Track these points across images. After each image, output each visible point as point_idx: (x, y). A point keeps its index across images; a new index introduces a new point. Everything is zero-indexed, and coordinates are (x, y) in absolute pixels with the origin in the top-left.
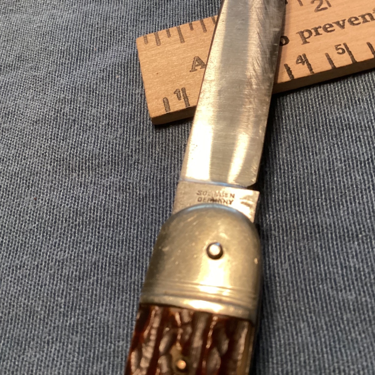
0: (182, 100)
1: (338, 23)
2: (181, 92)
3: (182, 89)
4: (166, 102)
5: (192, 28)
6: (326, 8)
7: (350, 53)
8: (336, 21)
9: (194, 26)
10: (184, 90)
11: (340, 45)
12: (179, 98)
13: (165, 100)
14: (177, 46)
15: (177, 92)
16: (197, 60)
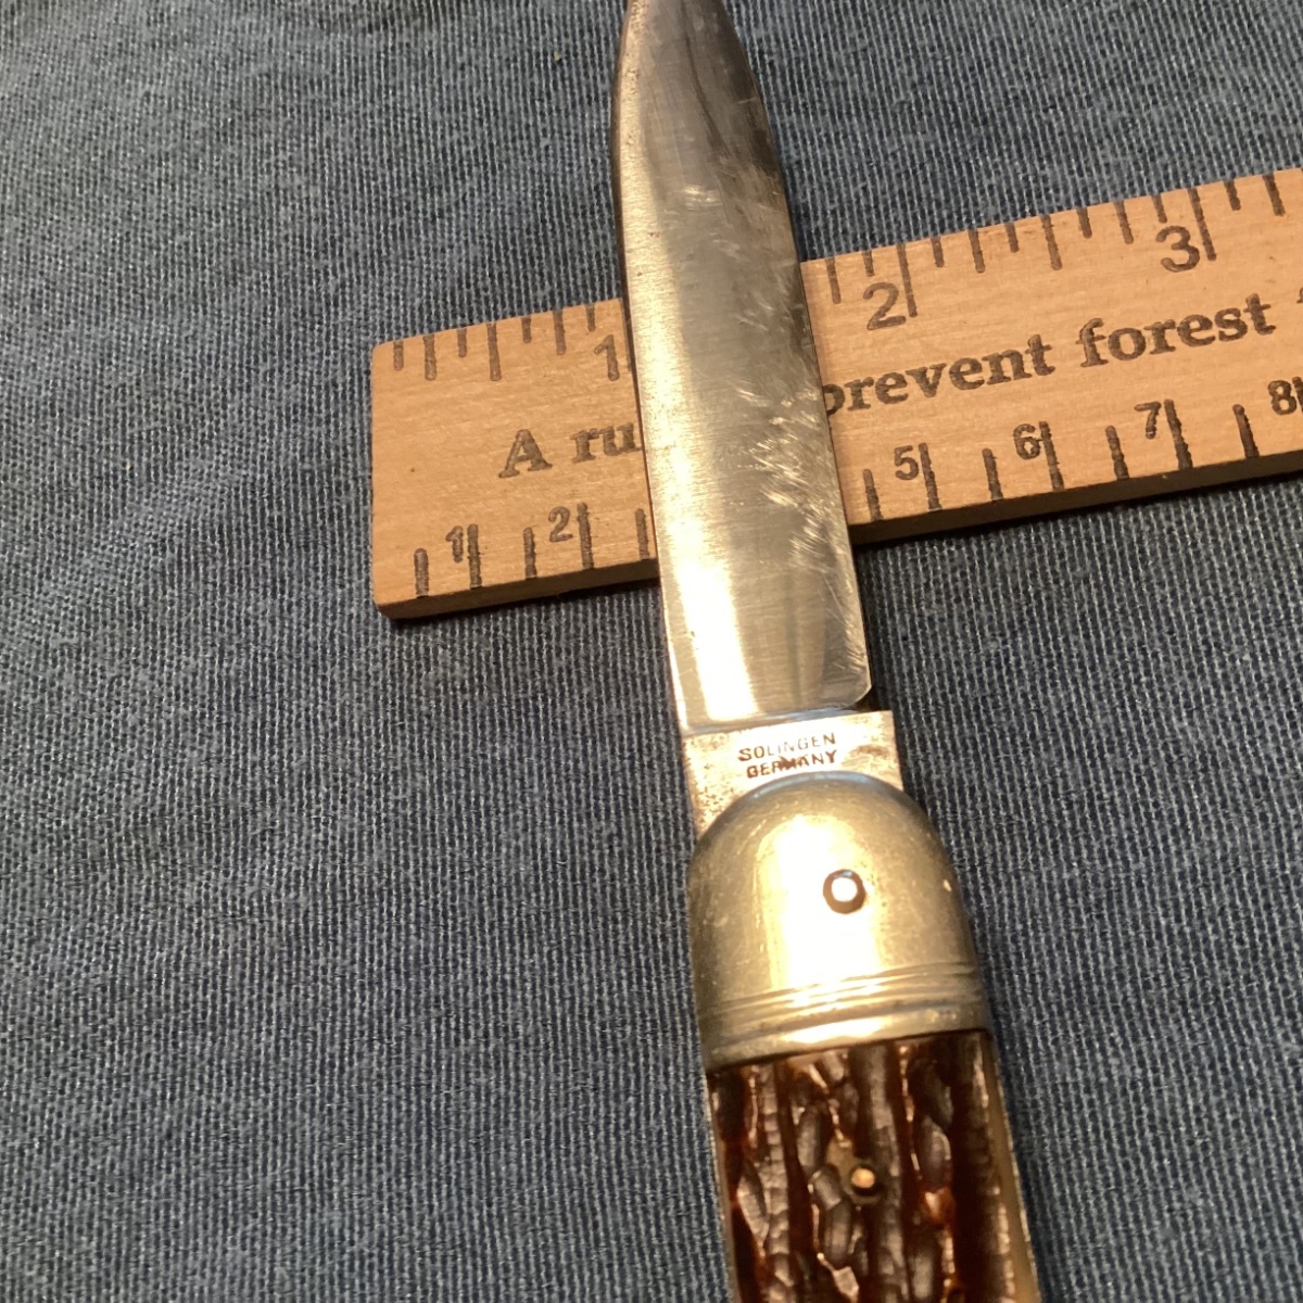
0: (465, 561)
1: (921, 375)
2: (465, 537)
3: (469, 529)
4: (422, 563)
5: (527, 337)
6: (900, 320)
7: (930, 478)
8: (917, 367)
9: (535, 331)
10: (473, 533)
11: (909, 449)
12: (458, 557)
13: (420, 555)
14: (479, 388)
15: (453, 537)
16: (523, 443)
